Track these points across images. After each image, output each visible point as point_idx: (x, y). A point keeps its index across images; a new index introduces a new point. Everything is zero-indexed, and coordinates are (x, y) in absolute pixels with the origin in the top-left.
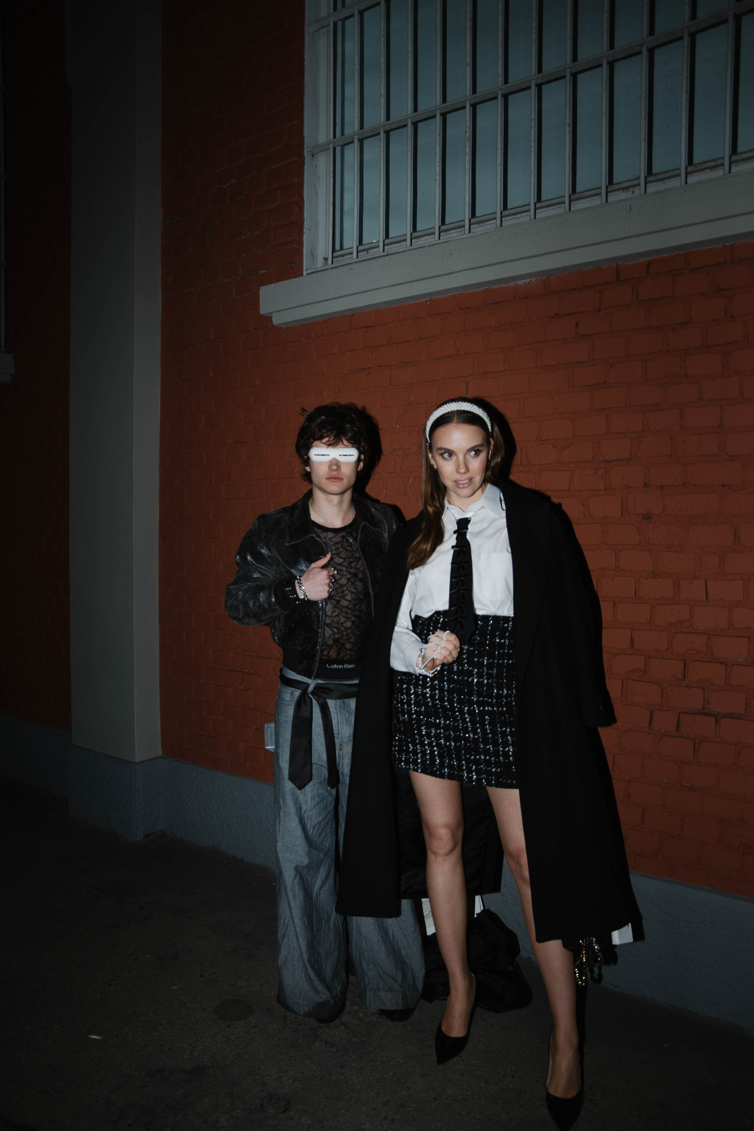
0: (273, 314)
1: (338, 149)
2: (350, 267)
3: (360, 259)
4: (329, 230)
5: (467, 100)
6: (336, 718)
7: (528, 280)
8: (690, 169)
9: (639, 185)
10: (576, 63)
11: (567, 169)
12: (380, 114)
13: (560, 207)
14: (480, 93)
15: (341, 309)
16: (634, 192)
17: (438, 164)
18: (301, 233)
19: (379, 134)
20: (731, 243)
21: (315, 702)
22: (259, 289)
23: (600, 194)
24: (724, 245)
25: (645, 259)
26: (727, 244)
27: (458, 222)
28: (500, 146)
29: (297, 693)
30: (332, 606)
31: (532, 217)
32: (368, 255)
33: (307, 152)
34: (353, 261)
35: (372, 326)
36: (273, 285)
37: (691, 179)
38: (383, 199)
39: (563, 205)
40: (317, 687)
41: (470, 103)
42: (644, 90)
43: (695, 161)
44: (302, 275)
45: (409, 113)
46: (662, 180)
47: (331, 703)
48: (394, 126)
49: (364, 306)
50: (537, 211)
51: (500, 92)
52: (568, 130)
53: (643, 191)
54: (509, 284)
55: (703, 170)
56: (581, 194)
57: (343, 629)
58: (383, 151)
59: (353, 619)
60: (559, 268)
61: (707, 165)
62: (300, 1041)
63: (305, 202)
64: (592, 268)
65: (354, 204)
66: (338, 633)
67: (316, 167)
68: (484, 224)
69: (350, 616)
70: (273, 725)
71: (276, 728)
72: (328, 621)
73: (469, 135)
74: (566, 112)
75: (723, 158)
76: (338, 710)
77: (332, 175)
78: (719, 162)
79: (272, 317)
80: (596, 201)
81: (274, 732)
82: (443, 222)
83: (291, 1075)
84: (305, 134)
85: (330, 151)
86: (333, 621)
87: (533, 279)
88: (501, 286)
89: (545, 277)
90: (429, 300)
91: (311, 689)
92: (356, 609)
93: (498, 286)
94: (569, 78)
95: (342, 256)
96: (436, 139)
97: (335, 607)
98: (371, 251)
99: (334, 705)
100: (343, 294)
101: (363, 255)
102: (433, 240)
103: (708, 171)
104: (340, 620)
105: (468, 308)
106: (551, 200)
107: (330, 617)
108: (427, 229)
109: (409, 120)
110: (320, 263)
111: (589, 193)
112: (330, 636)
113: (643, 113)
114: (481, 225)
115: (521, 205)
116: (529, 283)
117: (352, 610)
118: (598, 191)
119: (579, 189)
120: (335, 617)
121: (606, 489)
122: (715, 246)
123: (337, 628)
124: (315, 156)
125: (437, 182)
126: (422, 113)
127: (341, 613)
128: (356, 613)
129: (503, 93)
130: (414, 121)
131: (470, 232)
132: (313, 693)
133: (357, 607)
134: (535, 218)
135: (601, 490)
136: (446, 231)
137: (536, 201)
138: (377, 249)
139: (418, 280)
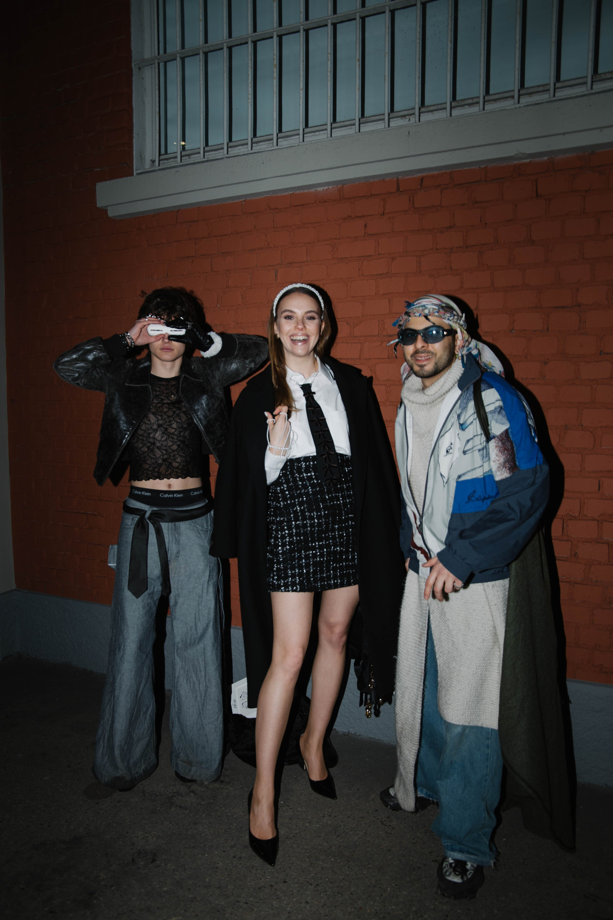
0: (108, 207)
1: (162, 65)
2: (176, 169)
3: (184, 163)
4: (156, 135)
5: (274, 31)
6: (168, 538)
7: (326, 188)
8: (454, 104)
9: (414, 114)
10: (365, 9)
11: (357, 97)
12: (200, 37)
13: (351, 128)
14: (285, 26)
15: (169, 206)
16: (409, 120)
17: (250, 85)
18: (131, 137)
19: (199, 54)
20: (486, 166)
21: (151, 526)
22: (95, 185)
23: (383, 119)
24: (480, 167)
25: (419, 175)
26: (482, 167)
27: (266, 135)
28: (302, 73)
29: (137, 518)
30: (161, 432)
31: (329, 136)
32: (189, 160)
33: (135, 65)
34: (177, 164)
35: (195, 221)
36: (108, 182)
37: (455, 112)
38: (203, 112)
39: (353, 127)
40: (153, 513)
41: (277, 34)
42: (418, 37)
43: (458, 98)
44: (132, 174)
45: (225, 38)
46: (432, 111)
47: (165, 526)
48: (212, 49)
49: (189, 204)
50: (333, 130)
51: (302, 27)
52: (358, 64)
53: (417, 120)
54: (311, 190)
55: (463, 106)
56: (368, 118)
57: (170, 451)
58: (203, 70)
59: (179, 443)
60: (352, 179)
61: (466, 102)
62: (159, 808)
63: (134, 110)
64: (378, 180)
65: (178, 114)
66: (166, 454)
67: (143, 79)
68: (289, 138)
69: (176, 441)
70: (116, 547)
71: (119, 548)
72: (158, 444)
73: (276, 62)
74: (356, 49)
75: (479, 97)
76: (170, 531)
77: (157, 87)
78: (475, 100)
79: (107, 210)
80: (380, 125)
81: (116, 553)
82: (255, 135)
83: (154, 834)
84: (133, 48)
85: (155, 66)
86: (162, 445)
87: (331, 187)
88: (304, 192)
89: (340, 186)
90: (244, 201)
91: (147, 515)
92: (180, 435)
93: (302, 191)
94: (358, 20)
95: (167, 159)
96: (248, 63)
97: (164, 433)
98: (193, 156)
99: (166, 528)
100: (171, 193)
101: (186, 160)
102: (246, 150)
103: (466, 107)
104: (167, 444)
105: (277, 208)
106: (344, 122)
107: (160, 441)
108: (240, 140)
109: (225, 44)
110: (148, 165)
111: (375, 118)
112: (160, 457)
113: (418, 56)
114: (286, 139)
115: (319, 125)
116: (326, 190)
117: (178, 436)
118: (382, 117)
119: (366, 114)
120: (163, 441)
121: (389, 358)
122: (473, 167)
123: (166, 450)
124: (141, 69)
125: (250, 100)
126: (236, 40)
127: (169, 438)
128: (181, 439)
129: (305, 29)
130: (229, 46)
131: (277, 145)
132: (150, 518)
133: (182, 434)
134: (331, 136)
135: (386, 358)
136: (257, 142)
137: (332, 121)
138: (198, 155)
139: (235, 184)
